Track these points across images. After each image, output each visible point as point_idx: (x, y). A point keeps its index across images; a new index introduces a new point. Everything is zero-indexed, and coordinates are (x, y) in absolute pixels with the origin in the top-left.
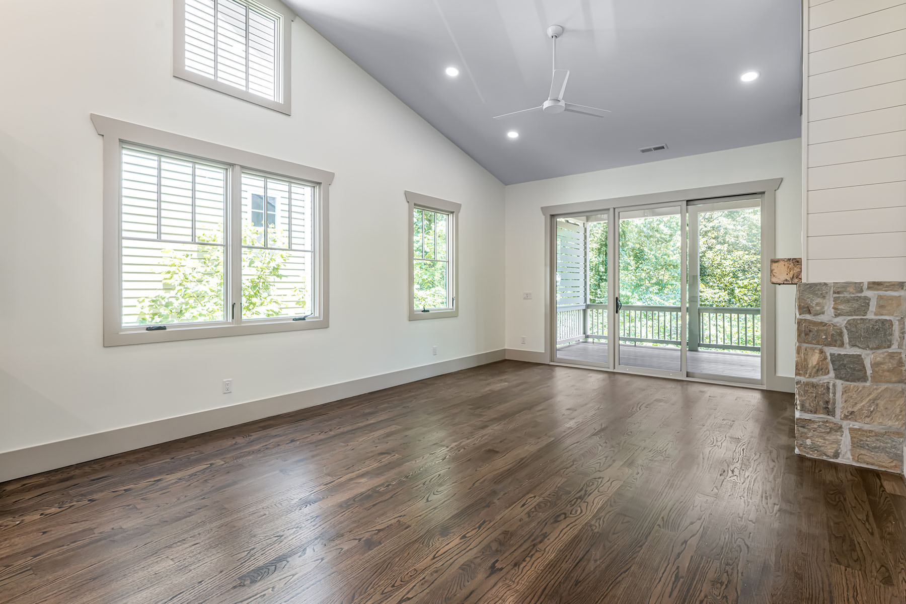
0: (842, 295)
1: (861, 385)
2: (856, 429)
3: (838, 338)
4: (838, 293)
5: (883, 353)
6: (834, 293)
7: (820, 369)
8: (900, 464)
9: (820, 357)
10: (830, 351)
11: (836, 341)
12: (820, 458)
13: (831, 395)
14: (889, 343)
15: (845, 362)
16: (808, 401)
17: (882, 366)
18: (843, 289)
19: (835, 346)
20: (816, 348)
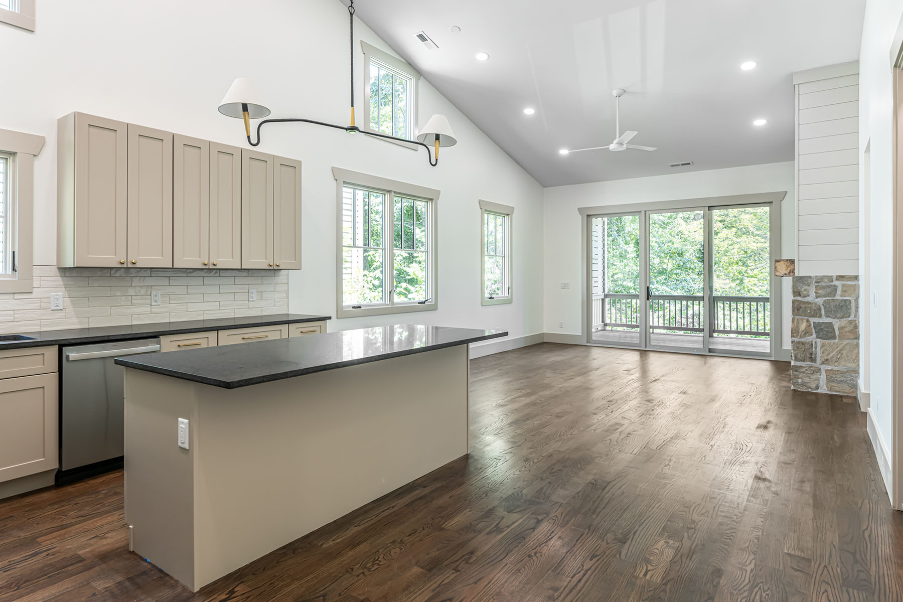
0: (820, 284)
1: (832, 341)
2: (829, 370)
3: (818, 311)
4: (818, 282)
5: (845, 321)
6: (816, 282)
7: (807, 333)
8: (855, 390)
9: (806, 325)
10: (813, 320)
11: (817, 314)
12: (807, 390)
13: (814, 349)
14: (848, 314)
15: (822, 327)
16: (799, 354)
17: (845, 329)
18: (821, 280)
19: (816, 317)
20: (804, 319)
